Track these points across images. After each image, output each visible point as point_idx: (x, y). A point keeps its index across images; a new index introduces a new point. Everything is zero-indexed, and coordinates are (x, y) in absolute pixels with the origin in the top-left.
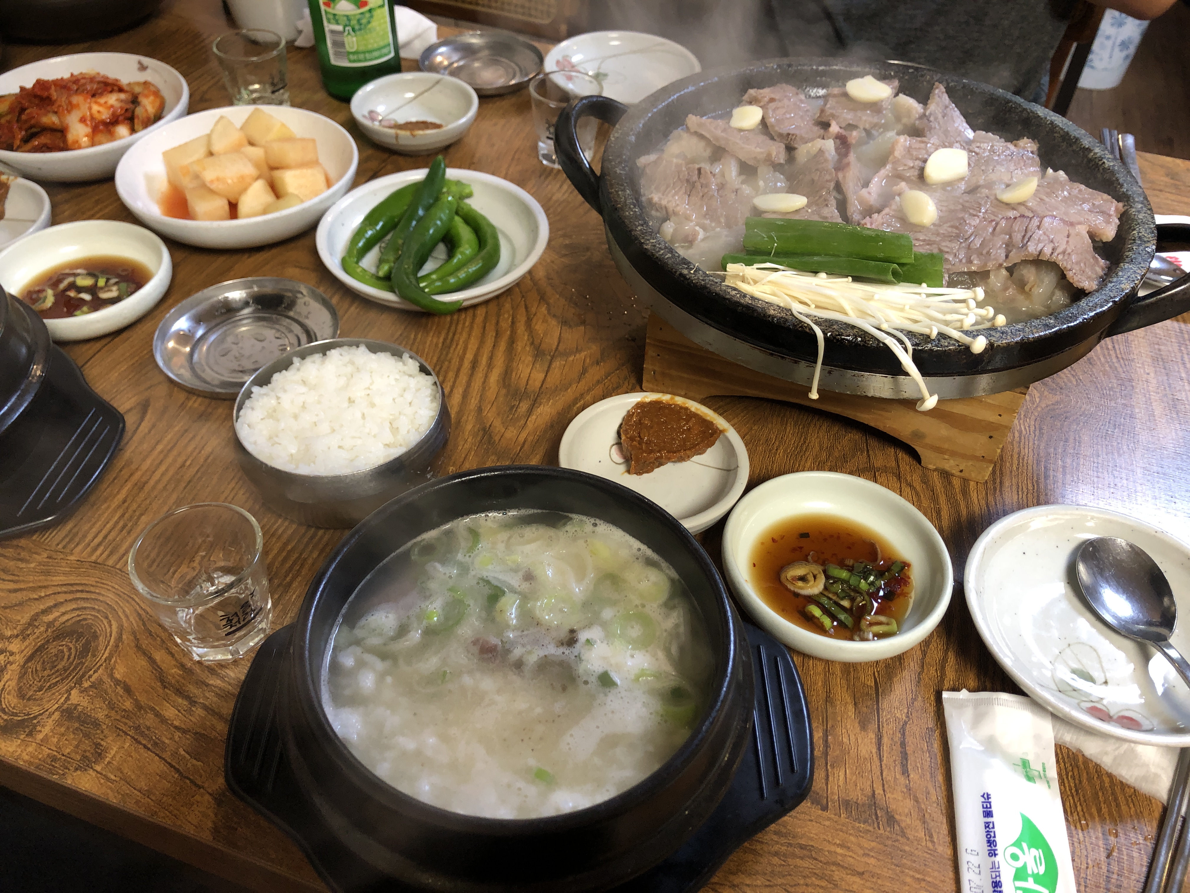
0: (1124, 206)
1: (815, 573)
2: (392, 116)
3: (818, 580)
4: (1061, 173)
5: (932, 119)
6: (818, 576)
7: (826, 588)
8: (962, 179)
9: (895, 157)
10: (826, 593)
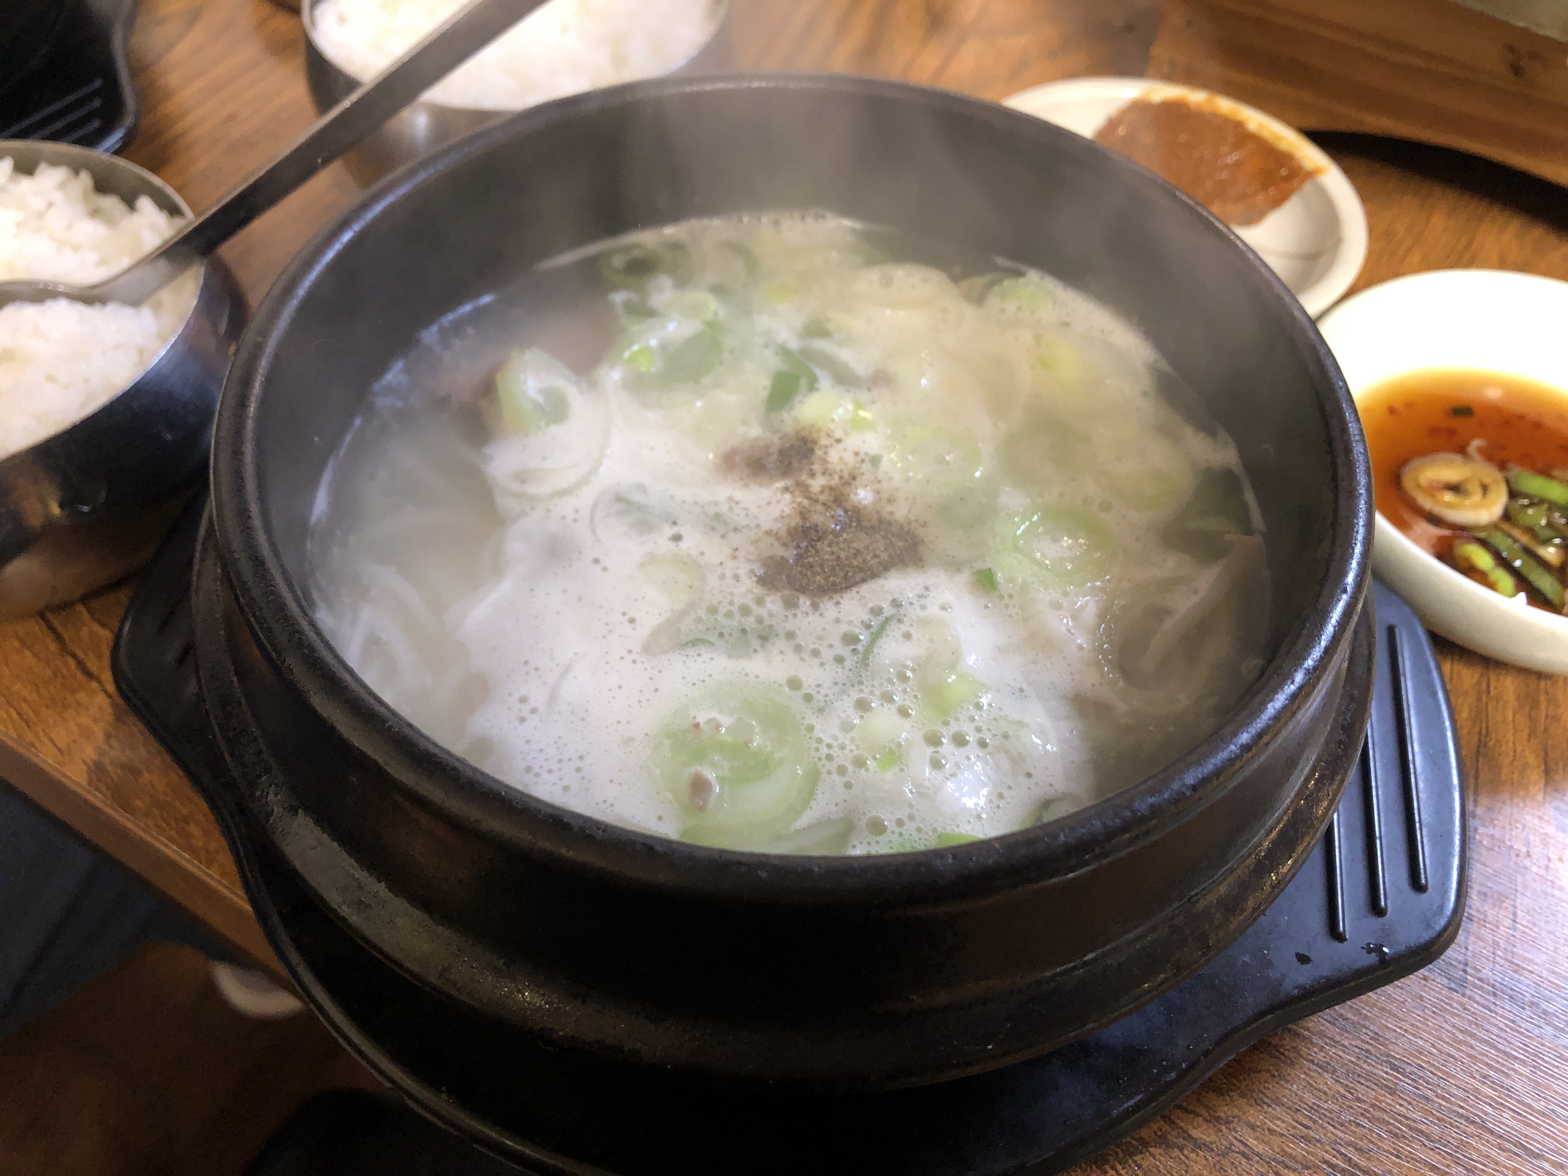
1: (1487, 480)
3: (1491, 496)
6: (1493, 488)
7: (1507, 516)
10: (1506, 526)
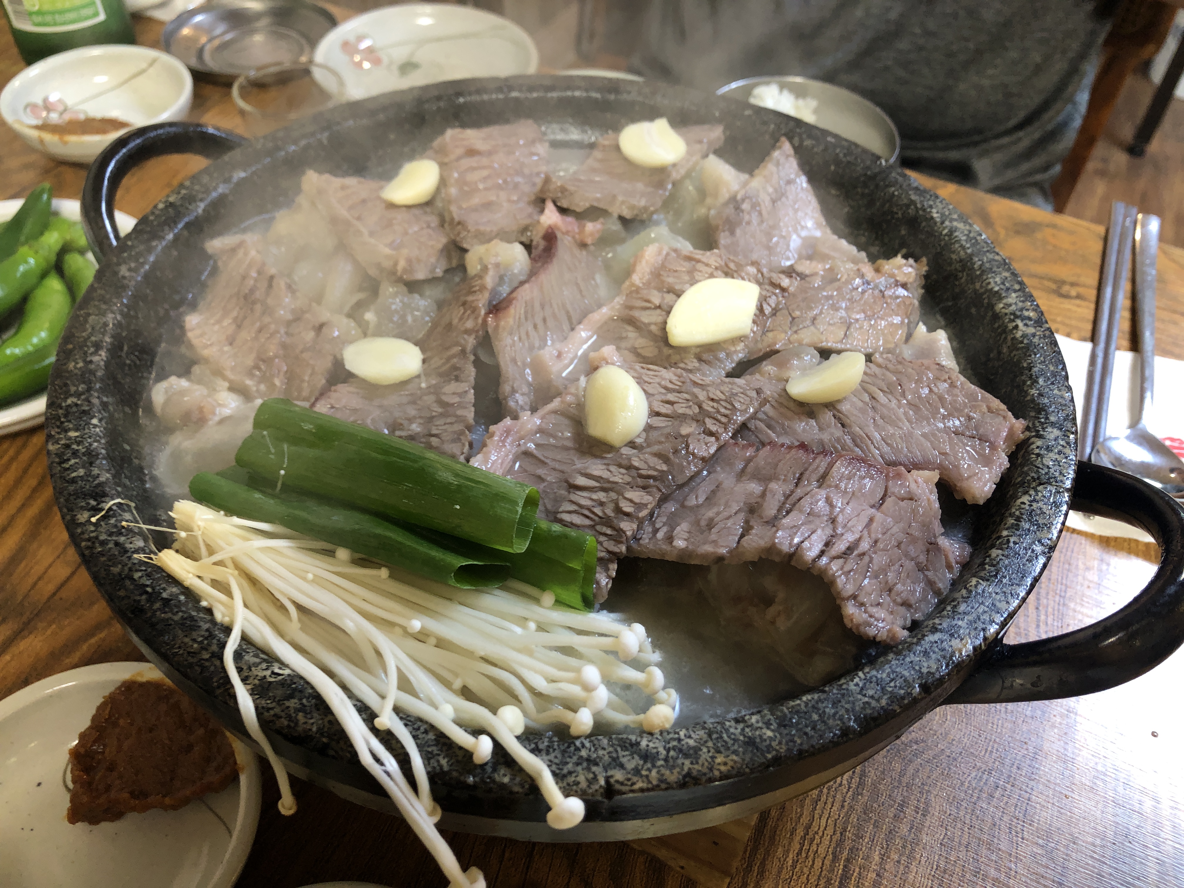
0: (1028, 429)
2: (82, 107)
4: (941, 337)
5: (745, 206)
8: (741, 339)
9: (633, 285)
